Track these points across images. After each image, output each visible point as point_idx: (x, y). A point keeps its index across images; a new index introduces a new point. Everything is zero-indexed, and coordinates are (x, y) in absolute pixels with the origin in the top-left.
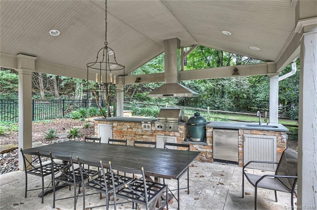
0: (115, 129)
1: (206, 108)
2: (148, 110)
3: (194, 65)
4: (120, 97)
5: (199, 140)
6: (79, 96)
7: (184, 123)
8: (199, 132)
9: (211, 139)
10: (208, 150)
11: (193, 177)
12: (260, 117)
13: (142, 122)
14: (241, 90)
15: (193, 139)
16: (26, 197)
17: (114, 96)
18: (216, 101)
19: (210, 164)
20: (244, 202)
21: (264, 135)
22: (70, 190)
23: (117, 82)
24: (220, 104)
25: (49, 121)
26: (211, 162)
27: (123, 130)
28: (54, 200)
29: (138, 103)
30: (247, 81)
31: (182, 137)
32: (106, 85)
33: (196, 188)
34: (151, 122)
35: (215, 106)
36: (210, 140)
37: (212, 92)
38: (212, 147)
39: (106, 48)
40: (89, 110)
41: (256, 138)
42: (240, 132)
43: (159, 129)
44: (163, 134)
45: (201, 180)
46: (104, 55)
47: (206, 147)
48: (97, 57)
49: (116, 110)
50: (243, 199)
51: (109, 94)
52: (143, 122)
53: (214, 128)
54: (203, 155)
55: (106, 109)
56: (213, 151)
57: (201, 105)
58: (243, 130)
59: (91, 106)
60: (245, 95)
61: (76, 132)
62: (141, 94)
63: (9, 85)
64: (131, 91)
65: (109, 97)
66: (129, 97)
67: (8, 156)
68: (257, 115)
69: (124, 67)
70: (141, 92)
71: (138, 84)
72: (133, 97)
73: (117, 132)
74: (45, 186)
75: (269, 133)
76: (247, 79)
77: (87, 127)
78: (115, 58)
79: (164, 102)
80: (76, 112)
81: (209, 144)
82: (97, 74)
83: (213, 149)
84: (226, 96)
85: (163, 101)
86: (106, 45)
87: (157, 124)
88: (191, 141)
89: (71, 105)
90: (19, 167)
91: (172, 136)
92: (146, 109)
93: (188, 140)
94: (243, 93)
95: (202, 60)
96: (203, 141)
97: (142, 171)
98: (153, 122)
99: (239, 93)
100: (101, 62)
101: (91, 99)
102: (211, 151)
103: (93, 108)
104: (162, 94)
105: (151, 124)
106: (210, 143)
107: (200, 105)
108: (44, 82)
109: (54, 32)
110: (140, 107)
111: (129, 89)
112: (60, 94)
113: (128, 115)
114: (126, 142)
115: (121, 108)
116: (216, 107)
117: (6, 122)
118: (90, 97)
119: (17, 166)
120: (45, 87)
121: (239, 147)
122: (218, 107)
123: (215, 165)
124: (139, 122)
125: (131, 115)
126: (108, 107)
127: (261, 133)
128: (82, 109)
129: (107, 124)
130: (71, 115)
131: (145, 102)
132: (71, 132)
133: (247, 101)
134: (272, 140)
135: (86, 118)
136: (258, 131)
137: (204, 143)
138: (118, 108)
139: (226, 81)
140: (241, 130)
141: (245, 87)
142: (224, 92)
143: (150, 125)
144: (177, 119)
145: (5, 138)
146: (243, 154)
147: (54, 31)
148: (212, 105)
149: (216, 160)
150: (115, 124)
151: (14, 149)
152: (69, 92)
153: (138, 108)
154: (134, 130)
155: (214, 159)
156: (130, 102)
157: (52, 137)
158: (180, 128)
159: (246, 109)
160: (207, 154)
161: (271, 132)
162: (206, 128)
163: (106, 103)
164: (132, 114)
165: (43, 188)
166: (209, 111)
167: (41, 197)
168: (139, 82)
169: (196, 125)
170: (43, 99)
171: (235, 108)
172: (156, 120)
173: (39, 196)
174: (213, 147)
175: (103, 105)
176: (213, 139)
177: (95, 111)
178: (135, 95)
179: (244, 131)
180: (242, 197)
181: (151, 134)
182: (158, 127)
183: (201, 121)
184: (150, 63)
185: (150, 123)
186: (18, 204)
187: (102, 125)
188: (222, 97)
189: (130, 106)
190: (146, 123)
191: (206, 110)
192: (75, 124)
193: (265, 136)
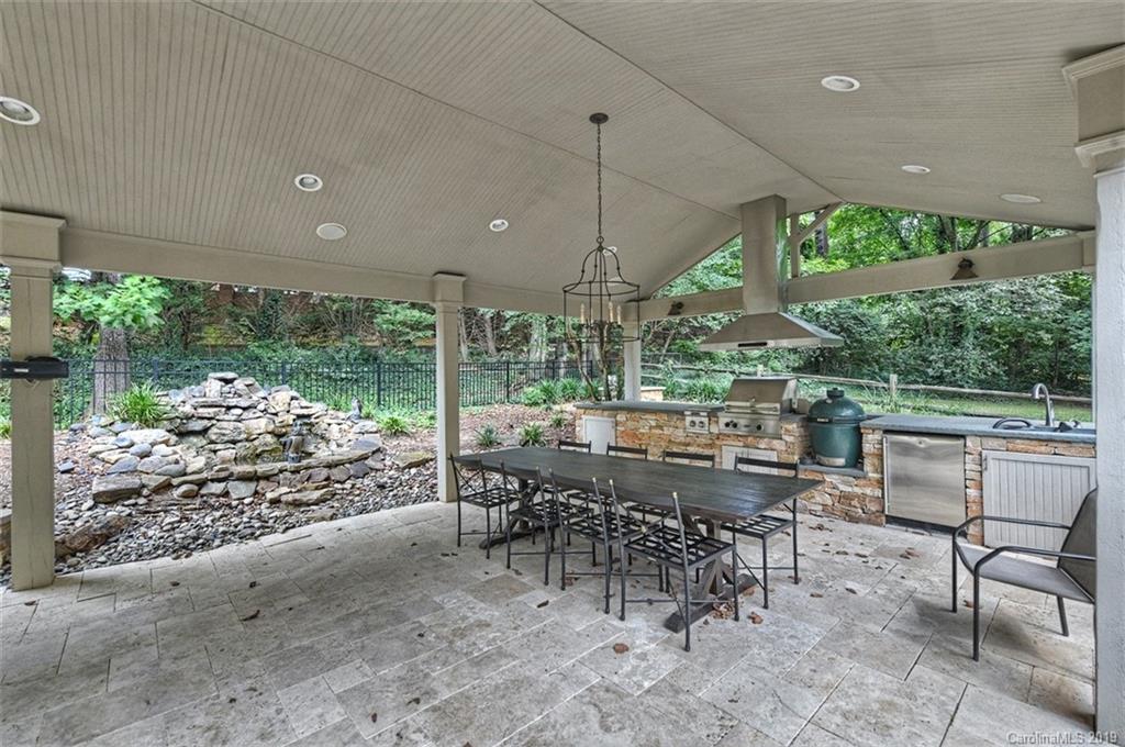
0: (620, 428)
1: (887, 380)
2: (705, 385)
3: (852, 250)
4: (633, 353)
5: (841, 461)
6: (539, 353)
7: (798, 417)
8: (842, 440)
9: (876, 462)
10: (868, 491)
11: (817, 552)
12: (1049, 402)
13: (687, 413)
14: (1029, 319)
15: (825, 460)
16: (459, 545)
17: (618, 350)
18: (931, 358)
19: (875, 528)
20: (955, 622)
21: (1055, 454)
22: (534, 543)
23: (624, 318)
24: (947, 365)
25: (480, 408)
26: (879, 525)
27: (641, 431)
28: (509, 554)
29: (680, 366)
30: (1051, 286)
31: (793, 454)
32: (600, 325)
33: (821, 574)
34: (709, 413)
35: (926, 374)
36: (874, 465)
37: (920, 330)
38: (881, 483)
40: (560, 384)
41: (1025, 462)
42: (969, 443)
43: (728, 431)
44: (741, 444)
45: (837, 560)
46: (596, 266)
47: (862, 482)
48: (583, 271)
49: (623, 385)
50: (954, 615)
51: (607, 347)
52: (689, 413)
53: (887, 431)
54: (855, 503)
55: (599, 382)
56: (883, 494)
57: (877, 370)
58: (979, 439)
59: (566, 375)
60: (1046, 337)
61: (537, 435)
62: (689, 343)
63: (408, 333)
64: (661, 336)
65: (606, 352)
66: (657, 352)
67: (419, 474)
68: (1033, 395)
69: (638, 287)
70: (687, 337)
71: (677, 319)
72: (668, 351)
73: (627, 435)
74: (493, 529)
75: (1073, 450)
76: (1053, 281)
77: (558, 423)
78: (618, 269)
79: (754, 362)
80: (533, 391)
81: (870, 475)
82: (583, 306)
83: (883, 489)
84: (969, 342)
85: (752, 360)
86: (600, 243)
87: (724, 419)
88: (819, 464)
89: (521, 374)
90: (438, 495)
91: (765, 449)
92: (701, 382)
93: (809, 461)
94: (1036, 328)
95: (879, 231)
96: (855, 466)
97: (674, 499)
98: (713, 413)
99: (1019, 330)
100: (590, 282)
101: (565, 359)
102: (878, 493)
103: (570, 380)
104: (737, 343)
105: (708, 416)
106: (876, 471)
107: (874, 372)
108: (466, 323)
109: (499, 224)
110: (685, 378)
111: (655, 333)
112: (499, 350)
113: (653, 396)
114: (645, 452)
115: (634, 378)
116: (932, 377)
117: (405, 410)
118: (562, 355)
119: (436, 492)
120: (469, 334)
121: (966, 487)
122: (938, 377)
123: (890, 532)
124: (679, 413)
125: (662, 397)
126: (604, 376)
127: (1043, 449)
128: (545, 383)
129: (603, 416)
130: (523, 399)
131: (700, 365)
132: (527, 433)
133: (1060, 354)
134: (1084, 471)
135: (554, 403)
136: (1034, 443)
137: (856, 472)
138: (627, 378)
139: (968, 292)
140: (973, 438)
141: (1044, 308)
142: (961, 326)
143: (706, 420)
144: (778, 406)
145: (409, 440)
146: (982, 507)
147: (498, 222)
148: (917, 370)
149: (892, 520)
150: (621, 417)
151: (427, 461)
152: (516, 345)
153: (679, 380)
154: (667, 431)
155: (887, 516)
156: (660, 366)
157: (491, 442)
158: (787, 430)
159: (1056, 381)
160: (867, 500)
161: (1082, 445)
162: (862, 431)
163: (601, 366)
164: (665, 395)
165: (489, 533)
166: (894, 387)
167: (485, 548)
168: (679, 313)
169: (830, 422)
170: (466, 361)
171: (1005, 378)
172: (721, 409)
173: (481, 547)
174: (883, 483)
175: (592, 374)
176: (882, 460)
177: (574, 389)
178: (673, 347)
179: (985, 440)
180: (951, 608)
181: (710, 442)
182: (727, 425)
183: (848, 412)
184: (707, 262)
185: (705, 414)
186: (447, 555)
187: (592, 417)
188: (955, 344)
189: (659, 376)
190: (696, 414)
191: (886, 385)
192: (533, 418)
193: (1057, 459)
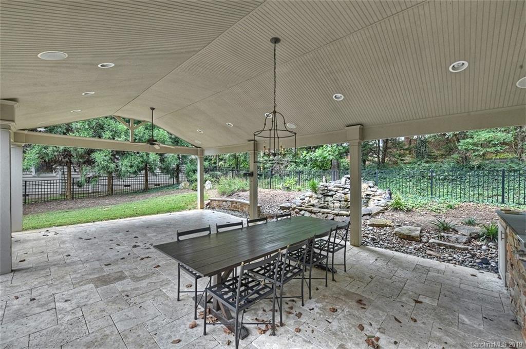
39: (274, 112)
147: (339, 95)
151: (386, 226)
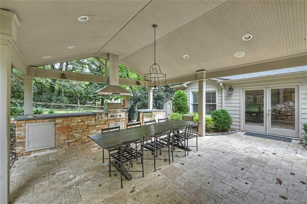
39: (155, 64)
